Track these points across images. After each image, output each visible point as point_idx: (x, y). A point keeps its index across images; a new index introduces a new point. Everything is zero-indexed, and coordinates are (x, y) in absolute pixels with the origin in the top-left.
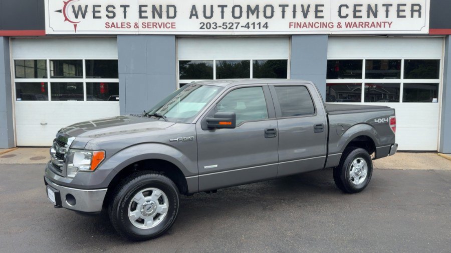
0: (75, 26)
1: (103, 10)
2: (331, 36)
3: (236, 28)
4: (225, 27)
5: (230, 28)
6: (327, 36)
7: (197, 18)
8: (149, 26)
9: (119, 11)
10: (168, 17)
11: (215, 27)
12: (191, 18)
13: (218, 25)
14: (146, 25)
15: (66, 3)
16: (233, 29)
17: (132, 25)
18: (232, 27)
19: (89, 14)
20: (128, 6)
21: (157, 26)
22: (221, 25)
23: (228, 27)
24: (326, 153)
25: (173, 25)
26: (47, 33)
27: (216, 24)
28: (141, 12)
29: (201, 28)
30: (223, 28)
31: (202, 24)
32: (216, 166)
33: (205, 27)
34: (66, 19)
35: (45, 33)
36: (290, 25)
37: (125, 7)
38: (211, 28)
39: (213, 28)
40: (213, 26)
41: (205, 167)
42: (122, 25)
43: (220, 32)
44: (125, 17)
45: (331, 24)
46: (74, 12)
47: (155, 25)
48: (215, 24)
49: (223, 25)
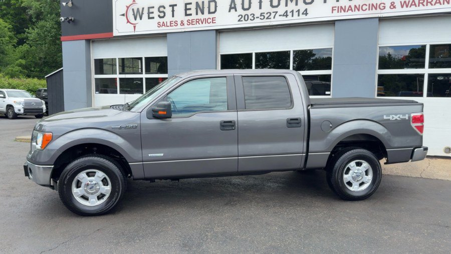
0: (135, 27)
1: (155, 10)
2: (381, 19)
3: (274, 18)
4: (262, 17)
5: (267, 18)
6: (378, 19)
7: (236, 10)
8: (193, 23)
9: (168, 11)
10: (209, 13)
11: (252, 18)
12: (230, 11)
13: (255, 17)
14: (191, 22)
15: (128, 7)
16: (270, 18)
17: (179, 23)
18: (270, 17)
19: (145, 16)
20: (176, 5)
21: (200, 22)
22: (259, 15)
23: (266, 18)
24: (305, 150)
25: (213, 19)
26: (114, 35)
27: (254, 15)
28: (186, 9)
29: (239, 21)
30: (261, 19)
31: (240, 17)
32: (162, 155)
33: (243, 19)
34: (128, 22)
35: (112, 34)
36: (333, 10)
37: (173, 6)
38: (249, 19)
39: (251, 19)
40: (250, 17)
41: (150, 155)
42: (171, 24)
43: (258, 23)
44: (173, 16)
45: (383, 5)
46: (134, 14)
47: (198, 21)
48: (252, 15)
49: (261, 16)
